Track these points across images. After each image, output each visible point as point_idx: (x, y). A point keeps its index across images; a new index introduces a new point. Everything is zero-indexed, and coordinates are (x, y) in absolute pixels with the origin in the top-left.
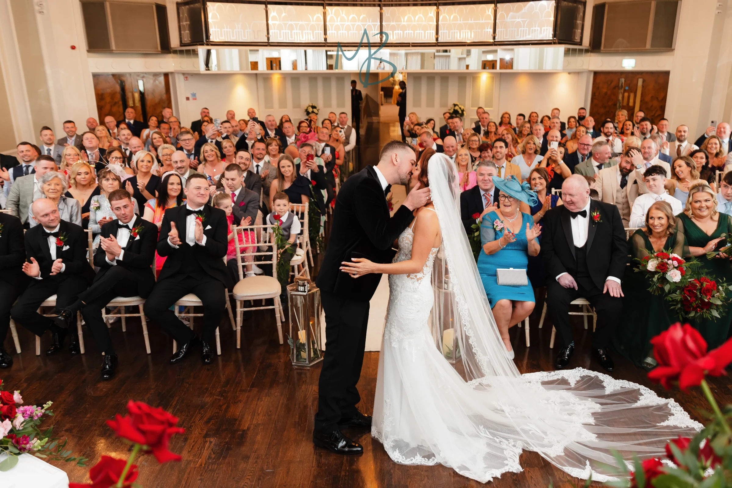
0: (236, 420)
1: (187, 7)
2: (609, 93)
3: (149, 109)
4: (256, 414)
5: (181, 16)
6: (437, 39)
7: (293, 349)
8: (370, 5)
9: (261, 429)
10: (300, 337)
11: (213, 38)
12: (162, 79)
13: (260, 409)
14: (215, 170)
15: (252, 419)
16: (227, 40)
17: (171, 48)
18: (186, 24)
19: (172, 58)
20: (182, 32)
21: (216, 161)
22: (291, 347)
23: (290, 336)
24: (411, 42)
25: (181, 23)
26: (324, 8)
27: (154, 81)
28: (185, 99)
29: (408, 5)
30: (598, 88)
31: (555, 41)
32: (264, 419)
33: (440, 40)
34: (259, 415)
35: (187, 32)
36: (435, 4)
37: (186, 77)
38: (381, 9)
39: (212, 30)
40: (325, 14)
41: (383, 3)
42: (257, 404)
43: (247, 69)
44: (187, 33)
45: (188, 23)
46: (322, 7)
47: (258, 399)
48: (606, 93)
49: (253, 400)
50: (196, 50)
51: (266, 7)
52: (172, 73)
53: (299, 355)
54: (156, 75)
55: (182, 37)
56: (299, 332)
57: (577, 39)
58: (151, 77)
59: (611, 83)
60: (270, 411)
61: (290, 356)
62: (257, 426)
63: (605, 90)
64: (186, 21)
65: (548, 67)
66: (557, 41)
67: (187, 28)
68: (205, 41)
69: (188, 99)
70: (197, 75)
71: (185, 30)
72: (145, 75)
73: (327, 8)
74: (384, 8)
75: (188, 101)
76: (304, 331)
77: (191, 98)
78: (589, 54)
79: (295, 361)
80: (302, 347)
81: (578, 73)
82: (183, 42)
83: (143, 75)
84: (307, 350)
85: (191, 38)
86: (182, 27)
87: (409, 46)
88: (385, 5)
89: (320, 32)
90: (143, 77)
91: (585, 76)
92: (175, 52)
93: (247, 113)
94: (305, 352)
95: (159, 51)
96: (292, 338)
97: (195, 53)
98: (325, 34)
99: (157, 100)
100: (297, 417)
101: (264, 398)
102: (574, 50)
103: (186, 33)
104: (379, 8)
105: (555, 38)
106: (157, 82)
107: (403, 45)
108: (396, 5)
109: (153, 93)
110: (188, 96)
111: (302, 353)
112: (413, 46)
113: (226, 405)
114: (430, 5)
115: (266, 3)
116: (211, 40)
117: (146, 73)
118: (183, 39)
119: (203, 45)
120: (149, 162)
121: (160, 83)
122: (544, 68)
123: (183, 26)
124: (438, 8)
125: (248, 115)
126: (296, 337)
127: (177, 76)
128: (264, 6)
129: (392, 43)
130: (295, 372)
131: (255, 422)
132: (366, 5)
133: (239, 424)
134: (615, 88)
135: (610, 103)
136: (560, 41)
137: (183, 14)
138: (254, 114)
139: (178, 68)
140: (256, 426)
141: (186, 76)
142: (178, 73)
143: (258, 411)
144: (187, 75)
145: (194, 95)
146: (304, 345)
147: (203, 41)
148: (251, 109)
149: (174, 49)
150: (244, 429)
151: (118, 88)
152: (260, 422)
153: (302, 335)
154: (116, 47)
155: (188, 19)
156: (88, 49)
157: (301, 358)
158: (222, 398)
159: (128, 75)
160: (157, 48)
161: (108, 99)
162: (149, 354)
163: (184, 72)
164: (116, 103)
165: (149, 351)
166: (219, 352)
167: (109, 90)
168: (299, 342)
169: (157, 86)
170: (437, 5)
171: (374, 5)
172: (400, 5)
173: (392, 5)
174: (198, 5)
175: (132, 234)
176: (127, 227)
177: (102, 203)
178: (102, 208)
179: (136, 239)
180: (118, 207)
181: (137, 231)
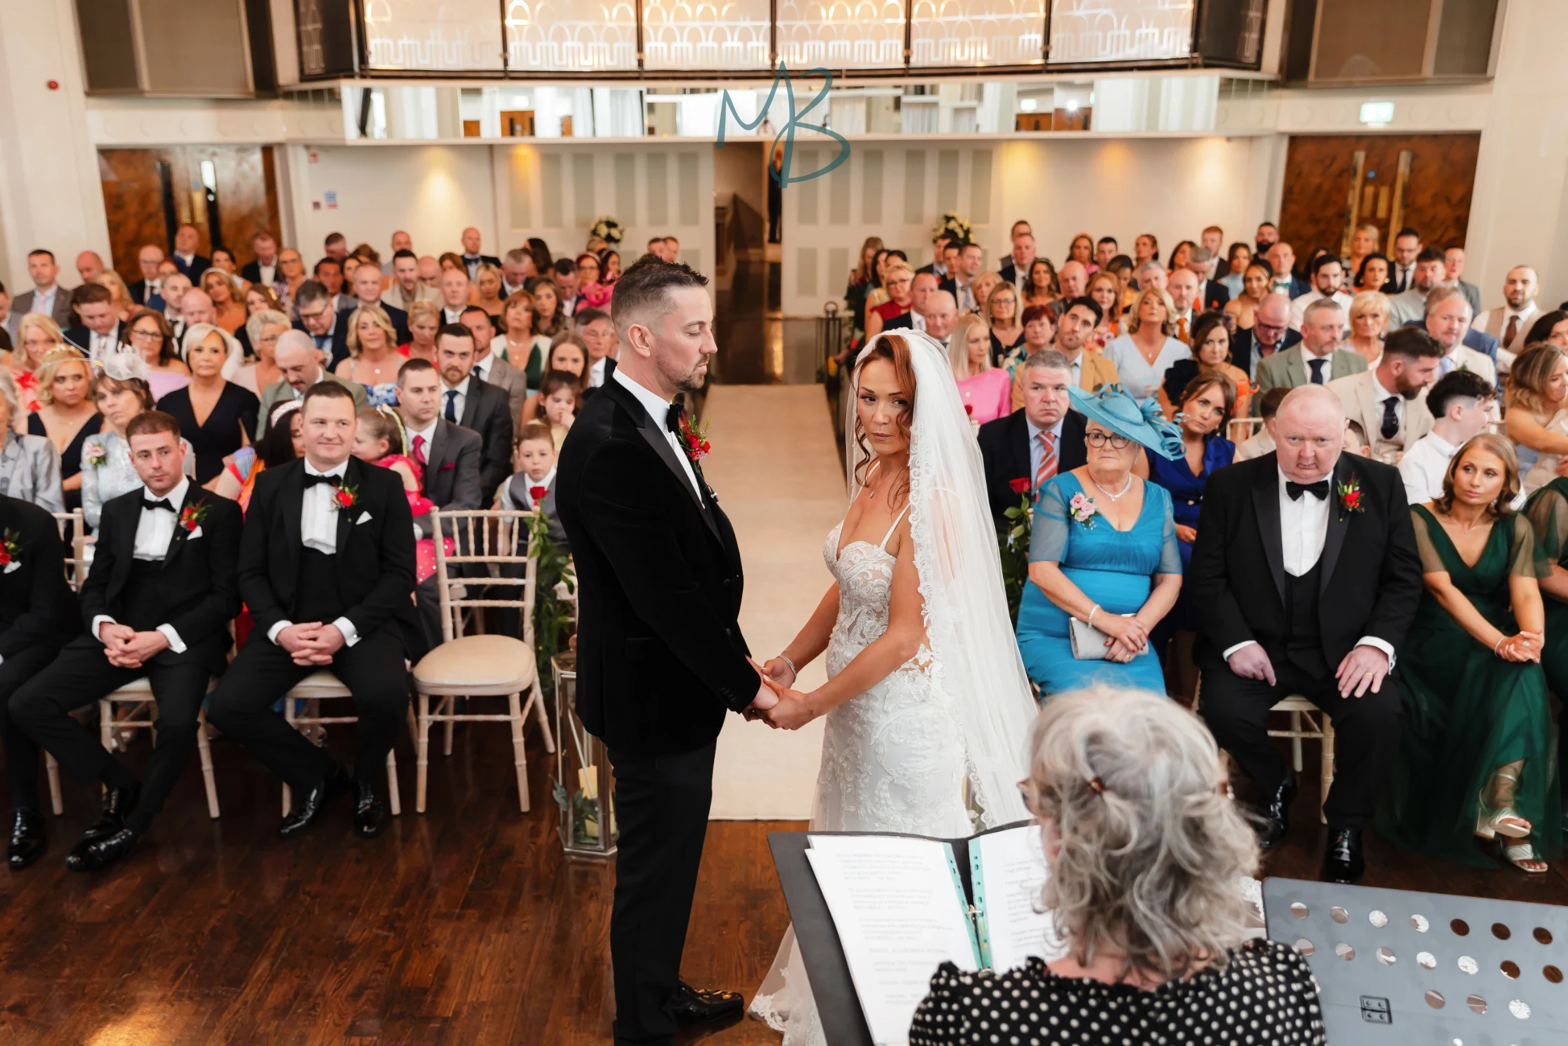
0: (425, 991)
2: (1327, 186)
3: (226, 229)
4: (475, 978)
5: (302, 9)
7: (566, 814)
9: (487, 1016)
10: (583, 784)
11: (375, 61)
12: (257, 158)
13: (485, 964)
14: (378, 371)
15: (466, 988)
16: (408, 67)
17: (279, 86)
18: (315, 29)
19: (282, 108)
20: (305, 48)
21: (385, 349)
22: (562, 809)
23: (558, 781)
25: (303, 28)
27: (239, 164)
28: (310, 206)
30: (1300, 174)
31: (1195, 61)
32: (495, 991)
33: (915, 62)
34: (481, 979)
35: (317, 47)
37: (314, 156)
39: (373, 43)
40: (638, 3)
44: (317, 51)
45: (319, 26)
47: (481, 939)
48: (1319, 188)
49: (466, 940)
50: (337, 90)
52: (281, 145)
53: (579, 828)
54: (243, 149)
55: (305, 60)
56: (581, 772)
57: (1250, 55)
58: (232, 154)
59: (1331, 164)
60: (511, 971)
61: (558, 829)
62: (477, 1007)
63: (1316, 181)
64: (314, 21)
65: (1170, 124)
66: (1200, 61)
67: (316, 37)
68: (356, 68)
69: (317, 205)
70: (339, 149)
71: (310, 43)
72: (218, 150)
75: (317, 212)
76: (593, 769)
77: (324, 204)
78: (1277, 92)
79: (570, 844)
80: (587, 809)
81: (1251, 139)
82: (307, 71)
83: (211, 150)
84: (600, 816)
85: (324, 61)
86: (303, 37)
89: (627, 45)
90: (214, 154)
91: (1266, 147)
92: (288, 95)
93: (458, 237)
94: (595, 820)
95: (249, 93)
96: (564, 785)
97: (334, 97)
98: (640, 49)
99: (245, 209)
100: (577, 985)
101: (494, 935)
102: (1243, 82)
103: (314, 50)
105: (1196, 55)
106: (245, 166)
109: (236, 191)
110: (317, 199)
111: (588, 822)
113: (401, 952)
116: (371, 66)
117: (219, 145)
118: (306, 65)
119: (352, 77)
120: (216, 351)
121: (253, 168)
122: (1160, 127)
123: (308, 32)
125: (464, 241)
126: (573, 784)
127: (290, 151)
129: (798, 71)
130: (572, 869)
131: (471, 998)
133: (434, 1003)
134: (1340, 174)
135: (1330, 212)
136: (1208, 62)
137: (307, 7)
139: (295, 134)
140: (474, 1008)
141: (313, 151)
142: (294, 143)
143: (479, 969)
144: (315, 150)
145: (331, 196)
146: (592, 803)
147: (352, 69)
148: (471, 228)
149: (286, 89)
150: (446, 1015)
151: (157, 181)
152: (483, 999)
153: (589, 779)
154: (152, 83)
155: (318, 16)
156: (87, 88)
157: (586, 836)
158: (392, 935)
159: (178, 151)
160: (246, 86)
161: (133, 207)
162: (216, 819)
163: (308, 142)
164: (150, 216)
165: (215, 812)
166: (396, 808)
167: (135, 186)
168: (581, 795)
169: (244, 176)
175: (183, 523)
176: (166, 505)
177: (110, 449)
178: (110, 460)
179: (191, 537)
180: (145, 451)
181: (195, 516)
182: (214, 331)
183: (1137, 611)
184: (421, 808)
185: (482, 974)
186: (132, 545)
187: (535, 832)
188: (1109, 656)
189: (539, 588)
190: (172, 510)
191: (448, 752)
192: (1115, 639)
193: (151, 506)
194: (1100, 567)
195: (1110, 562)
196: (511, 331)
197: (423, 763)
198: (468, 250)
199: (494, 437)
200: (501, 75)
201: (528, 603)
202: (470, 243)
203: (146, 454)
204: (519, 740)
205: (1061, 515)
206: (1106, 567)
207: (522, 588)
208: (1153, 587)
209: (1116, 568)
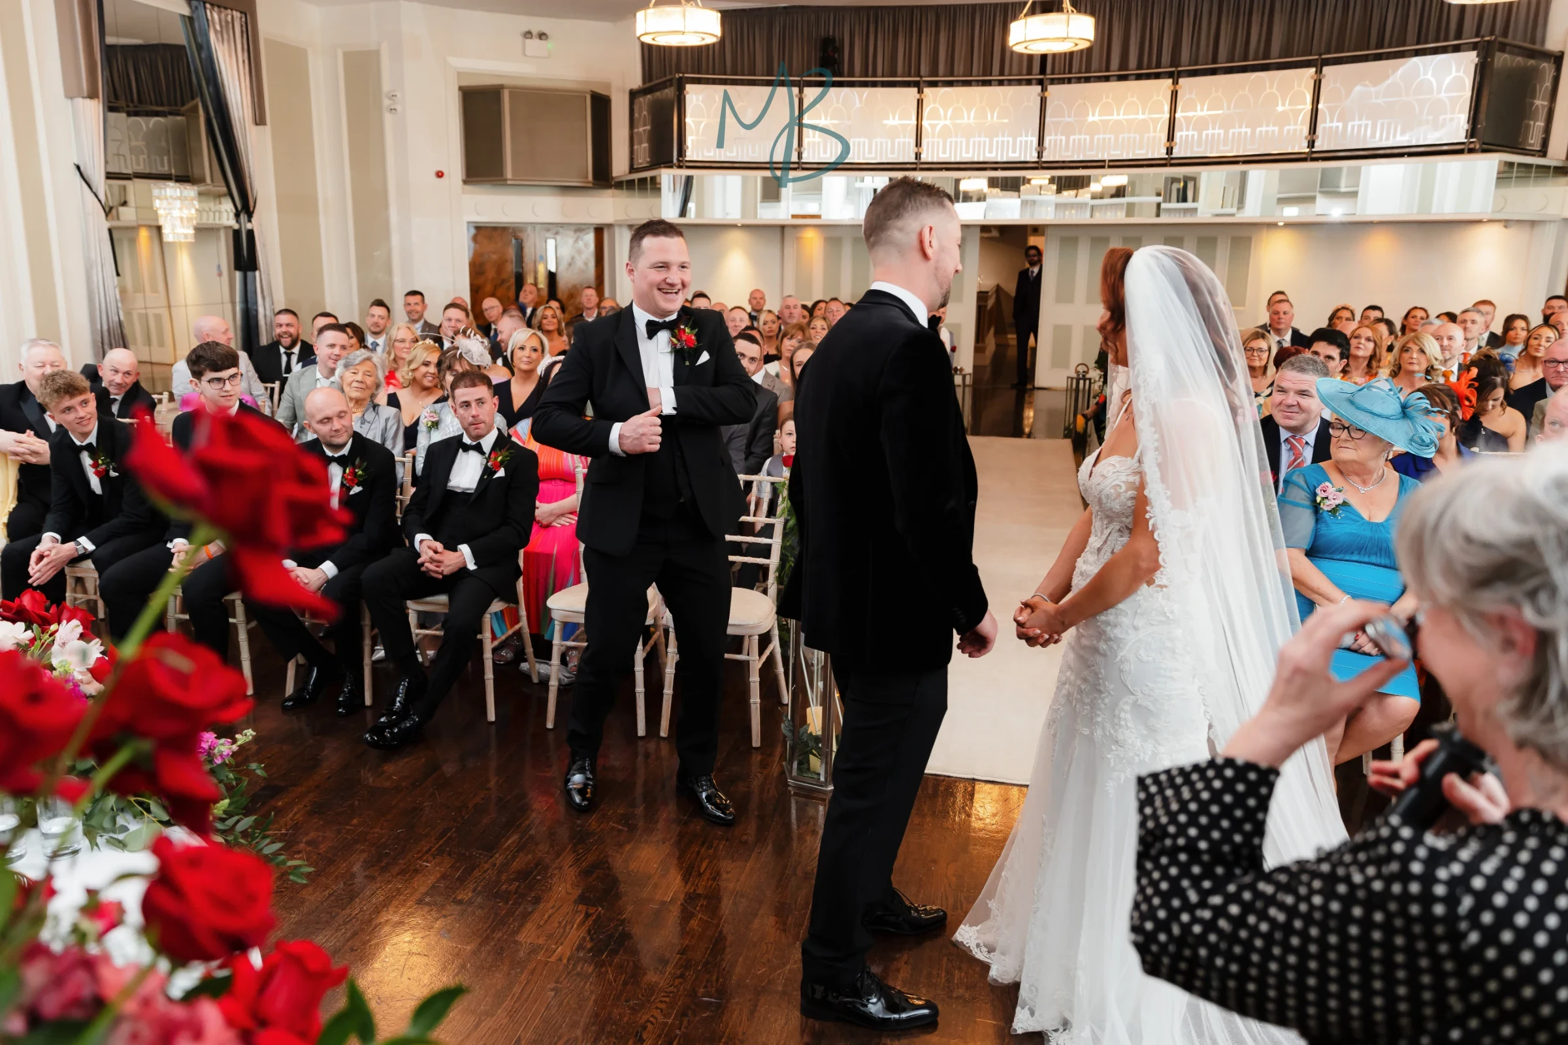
1: (649, 96)
4: (694, 873)
5: (636, 115)
6: (1170, 150)
8: (1019, 82)
9: (702, 906)
10: (809, 720)
11: (691, 154)
12: (590, 238)
13: (704, 864)
16: (717, 159)
17: (613, 178)
18: (644, 131)
19: (613, 196)
20: (635, 147)
22: (789, 743)
23: (787, 715)
24: (1106, 157)
25: (636, 130)
26: (920, 92)
27: (576, 241)
29: (1107, 79)
31: (1471, 146)
32: (711, 886)
33: (1176, 153)
34: (700, 875)
35: (645, 145)
36: (1170, 75)
38: (1044, 90)
39: (690, 140)
40: (920, 103)
41: (1049, 78)
42: (698, 853)
43: (755, 217)
44: (645, 148)
45: (648, 127)
46: (916, 89)
47: (703, 843)
50: (658, 178)
52: (610, 226)
53: (803, 764)
54: (579, 228)
55: (635, 157)
56: (808, 709)
57: (1534, 144)
58: (571, 233)
62: (694, 897)
64: (645, 125)
65: (1445, 207)
66: (1477, 147)
67: (645, 137)
68: (675, 159)
71: (640, 143)
72: (561, 230)
73: (927, 90)
74: (1051, 88)
76: (820, 709)
79: (794, 773)
80: (812, 745)
81: (1532, 224)
82: (635, 167)
83: (555, 229)
84: (823, 751)
85: (649, 157)
86: (635, 136)
87: (1103, 167)
88: (1053, 82)
89: (907, 140)
90: (557, 233)
92: (619, 185)
93: (748, 297)
94: (819, 755)
95: (589, 183)
96: (793, 720)
97: (656, 187)
98: (918, 143)
101: (716, 843)
103: (643, 148)
104: (1039, 88)
105: (1472, 139)
106: (581, 244)
107: (1089, 164)
108: (1079, 80)
109: (571, 265)
111: (811, 757)
112: (1110, 167)
113: (631, 844)
114: (1157, 76)
116: (687, 159)
117: (562, 225)
118: (635, 163)
119: (671, 167)
120: (535, 350)
121: (586, 245)
122: (1434, 210)
123: (639, 134)
124: (1175, 83)
125: (750, 301)
126: (800, 718)
127: (617, 230)
129: (1064, 162)
130: (793, 799)
132: (1010, 83)
133: (655, 888)
136: (1485, 146)
137: (640, 112)
138: (762, 301)
139: (621, 217)
142: (619, 224)
143: (699, 867)
146: (817, 739)
147: (672, 162)
148: (758, 290)
149: (619, 180)
151: (511, 253)
152: (700, 891)
153: (815, 716)
154: (513, 174)
155: (648, 120)
156: (464, 178)
157: (809, 769)
159: (529, 228)
160: (587, 178)
161: (491, 273)
162: (492, 723)
163: (631, 223)
164: (503, 281)
165: (492, 717)
166: (641, 730)
167: (494, 257)
168: (806, 730)
169: (579, 252)
170: (1175, 76)
171: (1029, 82)
172: (1087, 80)
173: (1069, 81)
174: (669, 92)
175: (489, 464)
176: (478, 448)
177: (443, 416)
178: (442, 426)
179: (496, 476)
180: (466, 402)
181: (499, 459)
182: (534, 334)
184: (664, 733)
185: (702, 871)
186: (447, 479)
187: (764, 765)
189: (783, 548)
190: (482, 452)
193: (466, 448)
194: (1348, 557)
195: (1359, 553)
196: (783, 359)
197: (668, 691)
198: (753, 309)
199: (761, 432)
200: (796, 166)
201: (774, 561)
202: (754, 302)
203: (467, 404)
204: (755, 679)
205: (1307, 502)
206: (1356, 558)
207: (770, 546)
209: (1366, 560)
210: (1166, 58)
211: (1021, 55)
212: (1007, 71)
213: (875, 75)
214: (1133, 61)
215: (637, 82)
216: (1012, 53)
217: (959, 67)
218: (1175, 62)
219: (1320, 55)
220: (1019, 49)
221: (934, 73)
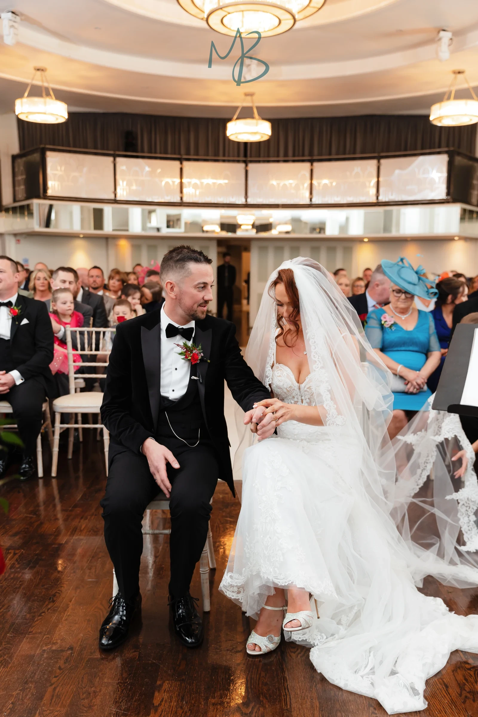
0: (50, 535)
1: (23, 159)
5: (16, 170)
8: (234, 161)
9: (83, 543)
11: (50, 192)
16: (67, 196)
17: (3, 206)
18: (22, 179)
20: (17, 188)
25: (16, 178)
26: (181, 163)
29: (278, 161)
31: (449, 200)
33: (315, 201)
35: (23, 187)
36: (309, 161)
37: (18, 238)
38: (246, 166)
39: (50, 183)
40: (181, 169)
41: (249, 159)
43: (90, 229)
45: (24, 177)
46: (179, 162)
50: (31, 205)
51: (115, 160)
52: (2, 235)
55: (16, 193)
62: (79, 540)
64: (22, 175)
65: (440, 230)
66: (451, 200)
67: (22, 182)
68: (41, 195)
70: (31, 236)
71: (20, 185)
73: (184, 162)
74: (250, 165)
82: (17, 197)
85: (26, 192)
86: (16, 181)
87: (278, 207)
88: (251, 162)
92: (7, 210)
97: (29, 210)
98: (181, 193)
102: (471, 212)
103: (21, 189)
104: (244, 165)
105: (449, 197)
107: (272, 206)
108: (264, 161)
112: (283, 207)
114: (303, 161)
115: (115, 156)
116: (49, 194)
119: (39, 199)
122: (436, 231)
123: (19, 180)
124: (312, 165)
128: (111, 159)
129: (258, 204)
131: (75, 537)
132: (229, 161)
133: (55, 539)
136: (455, 200)
137: (19, 167)
139: (8, 229)
140: (76, 540)
142: (9, 234)
145: (26, 261)
147: (39, 196)
149: (6, 206)
150: (62, 542)
155: (24, 172)
158: (35, 516)
163: (15, 233)
166: (40, 473)
170: (312, 161)
171: (238, 161)
172: (268, 161)
173: (259, 162)
174: (36, 157)
183: (419, 370)
184: (54, 474)
185: (82, 529)
188: (406, 390)
191: (70, 457)
192: (409, 382)
194: (399, 349)
195: (404, 346)
197: (56, 450)
205: (378, 326)
206: (403, 348)
208: (427, 358)
209: (408, 349)
210: (307, 152)
211: (234, 142)
212: (227, 154)
213: (156, 153)
214: (290, 152)
215: (15, 149)
216: (230, 141)
217: (202, 150)
218: (311, 154)
219: (379, 153)
220: (232, 138)
221: (188, 153)
